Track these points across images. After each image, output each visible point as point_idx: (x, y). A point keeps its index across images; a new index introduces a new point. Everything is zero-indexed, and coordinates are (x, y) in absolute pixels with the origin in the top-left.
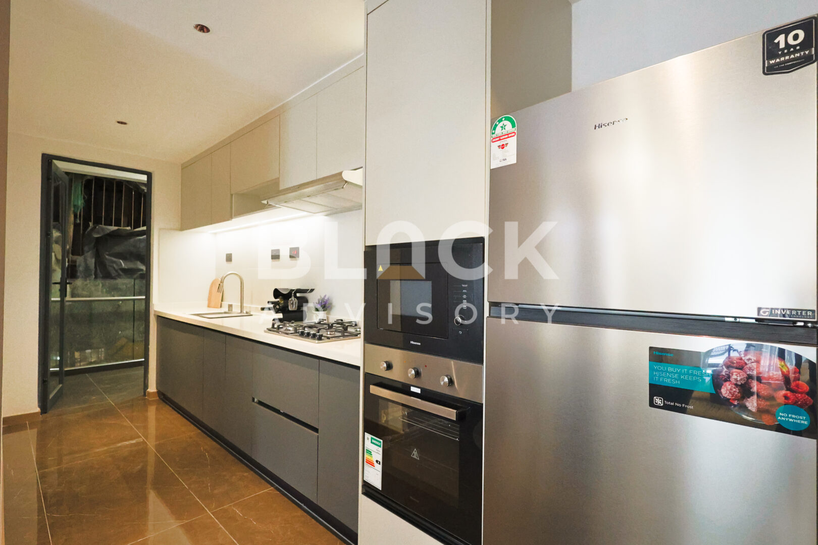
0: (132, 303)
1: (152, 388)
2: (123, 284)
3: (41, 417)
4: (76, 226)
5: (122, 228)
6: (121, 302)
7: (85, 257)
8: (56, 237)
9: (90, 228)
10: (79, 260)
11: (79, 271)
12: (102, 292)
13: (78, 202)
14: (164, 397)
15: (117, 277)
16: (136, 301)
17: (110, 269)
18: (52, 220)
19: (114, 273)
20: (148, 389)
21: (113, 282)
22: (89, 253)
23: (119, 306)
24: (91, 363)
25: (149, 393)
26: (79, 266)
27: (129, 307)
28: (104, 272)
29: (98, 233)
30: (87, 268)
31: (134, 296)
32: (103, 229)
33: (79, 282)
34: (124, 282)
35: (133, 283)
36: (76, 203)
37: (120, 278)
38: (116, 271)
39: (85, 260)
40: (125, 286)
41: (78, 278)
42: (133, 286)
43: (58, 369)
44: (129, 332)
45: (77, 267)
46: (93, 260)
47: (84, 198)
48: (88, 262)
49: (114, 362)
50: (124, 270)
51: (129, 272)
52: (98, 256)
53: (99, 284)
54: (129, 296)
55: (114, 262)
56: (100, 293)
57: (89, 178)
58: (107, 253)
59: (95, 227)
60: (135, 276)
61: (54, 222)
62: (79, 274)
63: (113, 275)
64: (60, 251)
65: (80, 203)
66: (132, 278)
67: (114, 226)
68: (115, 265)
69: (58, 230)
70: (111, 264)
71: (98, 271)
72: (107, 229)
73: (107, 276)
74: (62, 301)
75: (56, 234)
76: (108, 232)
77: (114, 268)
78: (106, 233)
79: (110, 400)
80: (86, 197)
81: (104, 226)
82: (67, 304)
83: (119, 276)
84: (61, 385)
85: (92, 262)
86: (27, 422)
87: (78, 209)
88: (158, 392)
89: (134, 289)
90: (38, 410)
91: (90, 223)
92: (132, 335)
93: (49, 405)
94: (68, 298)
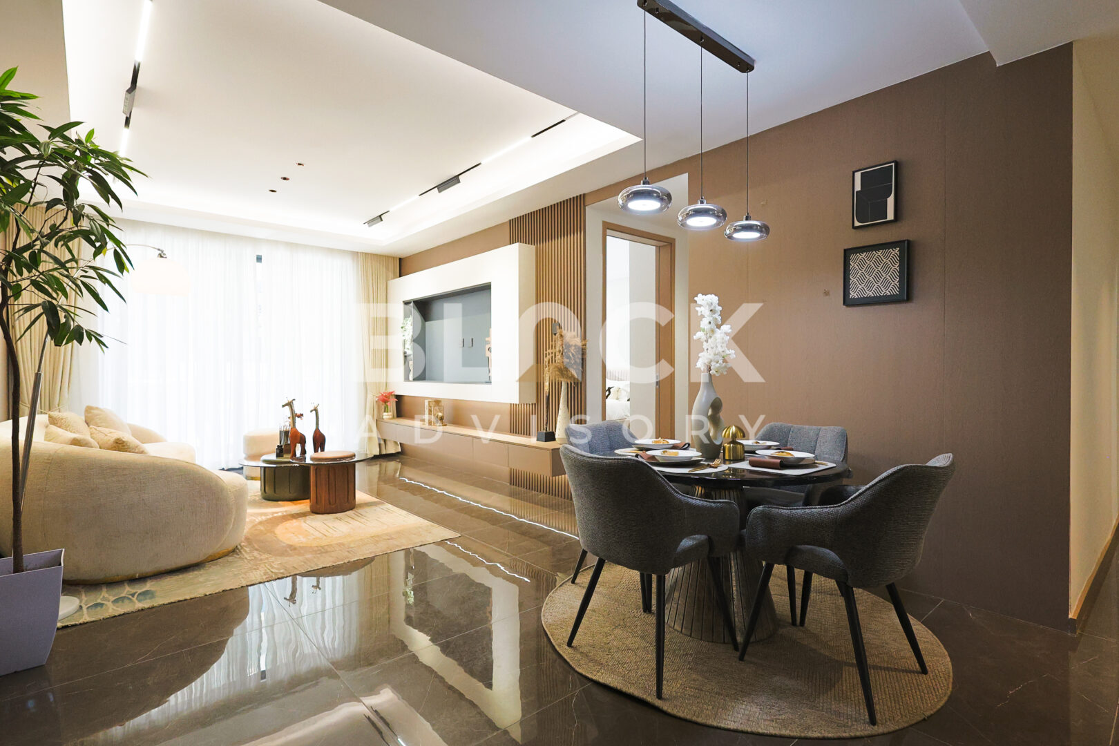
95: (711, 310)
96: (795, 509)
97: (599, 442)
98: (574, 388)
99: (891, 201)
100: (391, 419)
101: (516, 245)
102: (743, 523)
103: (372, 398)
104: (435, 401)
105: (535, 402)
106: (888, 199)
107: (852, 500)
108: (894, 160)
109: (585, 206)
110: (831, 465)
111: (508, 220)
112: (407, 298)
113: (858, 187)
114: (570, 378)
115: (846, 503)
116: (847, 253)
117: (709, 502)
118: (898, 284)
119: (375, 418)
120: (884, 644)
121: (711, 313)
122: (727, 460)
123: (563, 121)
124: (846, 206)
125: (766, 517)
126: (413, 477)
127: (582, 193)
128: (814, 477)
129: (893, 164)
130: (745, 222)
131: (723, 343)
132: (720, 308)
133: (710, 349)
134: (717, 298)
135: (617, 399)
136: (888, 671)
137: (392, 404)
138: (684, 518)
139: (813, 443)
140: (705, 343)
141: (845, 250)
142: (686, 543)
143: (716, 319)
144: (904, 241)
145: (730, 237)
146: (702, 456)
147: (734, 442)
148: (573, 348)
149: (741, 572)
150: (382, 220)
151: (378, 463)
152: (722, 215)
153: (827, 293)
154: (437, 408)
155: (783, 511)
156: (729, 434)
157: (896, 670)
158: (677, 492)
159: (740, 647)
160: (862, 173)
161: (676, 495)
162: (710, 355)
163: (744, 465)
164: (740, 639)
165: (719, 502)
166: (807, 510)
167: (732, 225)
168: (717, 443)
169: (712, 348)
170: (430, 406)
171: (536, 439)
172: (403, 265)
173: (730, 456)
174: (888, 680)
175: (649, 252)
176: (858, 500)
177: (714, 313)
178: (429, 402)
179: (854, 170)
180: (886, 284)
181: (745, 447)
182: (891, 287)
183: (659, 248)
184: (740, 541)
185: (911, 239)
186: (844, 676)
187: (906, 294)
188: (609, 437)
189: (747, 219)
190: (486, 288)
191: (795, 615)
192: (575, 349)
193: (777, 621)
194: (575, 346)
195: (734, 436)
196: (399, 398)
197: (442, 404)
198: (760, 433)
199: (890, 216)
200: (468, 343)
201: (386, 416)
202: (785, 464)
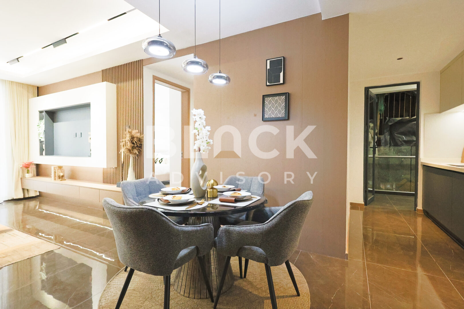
0: (410, 160)
1: (420, 207)
2: (405, 149)
3: (365, 207)
4: (381, 120)
5: (404, 118)
6: (403, 159)
7: (385, 135)
8: (372, 127)
9: (387, 120)
10: (382, 137)
11: (382, 143)
12: (393, 153)
13: (381, 108)
14: (427, 214)
15: (401, 145)
16: (412, 159)
17: (398, 141)
18: (369, 119)
19: (399, 143)
20: (417, 207)
21: (399, 148)
22: (387, 133)
23: (402, 161)
24: (388, 189)
25: (418, 209)
26: (382, 140)
27: (408, 162)
28: (394, 143)
29: (391, 122)
30: (386, 141)
31: (411, 156)
32: (394, 120)
33: (382, 148)
34: (405, 148)
35: (410, 148)
36: (381, 109)
37: (403, 146)
38: (401, 142)
39: (385, 137)
40: (405, 151)
41: (381, 146)
42: (410, 151)
43: (372, 189)
44: (408, 176)
45: (381, 141)
46: (389, 137)
47: (384, 105)
48: (386, 137)
49: (400, 191)
50: (405, 141)
51: (408, 143)
52: (391, 135)
53: (392, 149)
54: (408, 156)
55: (400, 137)
56: (392, 154)
57: (387, 94)
58: (396, 132)
59: (389, 120)
60: (412, 145)
61: (370, 119)
62: (382, 144)
63: (399, 144)
64: (373, 132)
65: (382, 108)
66: (409, 146)
67: (400, 117)
68: (400, 139)
69: (373, 123)
70: (398, 138)
71: (391, 142)
72: (395, 119)
73: (396, 145)
74: (374, 157)
75: (371, 125)
76: (396, 121)
77: (400, 140)
78: (395, 122)
79: (396, 208)
80: (386, 105)
81: (394, 118)
82: (376, 158)
83: (402, 145)
84: (373, 196)
85: (388, 138)
86: (359, 207)
87: (381, 111)
88: (423, 210)
89: (411, 152)
90: (363, 203)
91: (387, 118)
92: (410, 178)
93: (368, 203)
94: (376, 155)
95: (200, 118)
96: (242, 227)
97: (142, 189)
98: (137, 159)
99: (282, 74)
100: (32, 177)
101: (105, 83)
102: (216, 234)
103: (19, 165)
104: (58, 167)
105: (116, 166)
106: (281, 74)
107: (270, 221)
108: (283, 56)
109: (143, 66)
110: (259, 198)
111: (101, 70)
112: (41, 110)
113: (268, 67)
114: (134, 154)
115: (268, 223)
116: (264, 97)
117: (196, 227)
118: (284, 112)
119: (20, 177)
120: (281, 282)
121: (200, 119)
122: (209, 198)
123: (125, 13)
124: (263, 76)
125: (227, 232)
126: (46, 209)
127: (141, 59)
128: (251, 207)
129: (282, 58)
130: (218, 74)
131: (206, 136)
132: (205, 117)
133: (200, 139)
134: (203, 111)
135: (166, 163)
136: (284, 298)
137: (33, 169)
138: (181, 240)
139: (249, 185)
140: (197, 136)
141: (263, 96)
142: (184, 252)
143: (203, 123)
144: (287, 93)
145: (211, 82)
146: (195, 198)
147: (212, 188)
148: (136, 138)
149: (216, 258)
150: (18, 61)
151: (23, 203)
152: (206, 66)
153: (255, 115)
154: (60, 171)
155: (236, 228)
156: (210, 184)
157: (287, 297)
158: (176, 225)
159: (215, 299)
160: (270, 61)
161: (175, 226)
162: (200, 142)
163: (216, 201)
164: (215, 294)
165: (202, 226)
166: (248, 227)
167: (212, 75)
168: (204, 189)
169: (201, 138)
170: (54, 169)
171: (116, 186)
172: (39, 91)
173: (210, 196)
174: (284, 304)
175: (178, 94)
176: (273, 220)
177: (202, 120)
178: (54, 168)
179: (267, 59)
180: (280, 112)
181: (218, 190)
182: (282, 114)
183: (183, 92)
184: (214, 244)
185: (289, 92)
186: (265, 307)
187: (287, 118)
188: (149, 187)
189: (220, 73)
190: (87, 106)
191: (242, 271)
192: (137, 139)
193: (233, 278)
194: (137, 137)
195: (213, 185)
196: (38, 166)
197: (64, 168)
198: (227, 180)
199: (281, 81)
200: (79, 135)
201: (27, 175)
202: (237, 200)
